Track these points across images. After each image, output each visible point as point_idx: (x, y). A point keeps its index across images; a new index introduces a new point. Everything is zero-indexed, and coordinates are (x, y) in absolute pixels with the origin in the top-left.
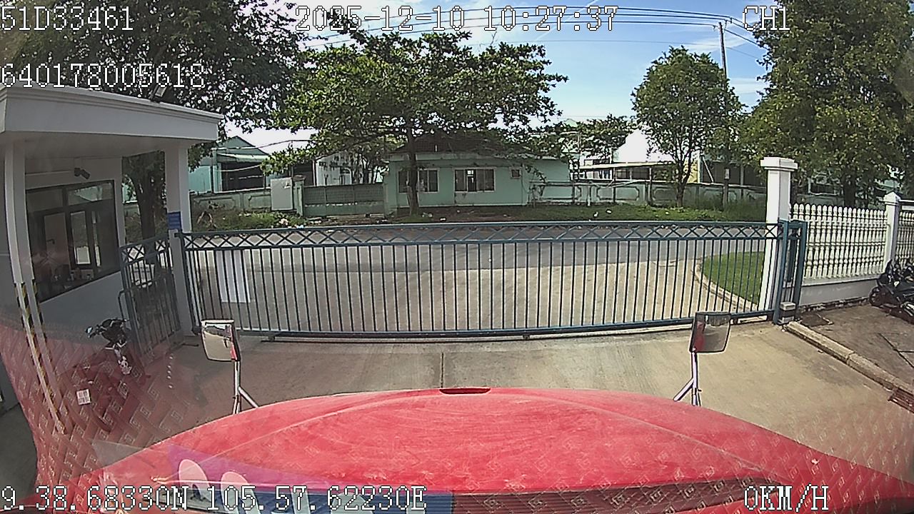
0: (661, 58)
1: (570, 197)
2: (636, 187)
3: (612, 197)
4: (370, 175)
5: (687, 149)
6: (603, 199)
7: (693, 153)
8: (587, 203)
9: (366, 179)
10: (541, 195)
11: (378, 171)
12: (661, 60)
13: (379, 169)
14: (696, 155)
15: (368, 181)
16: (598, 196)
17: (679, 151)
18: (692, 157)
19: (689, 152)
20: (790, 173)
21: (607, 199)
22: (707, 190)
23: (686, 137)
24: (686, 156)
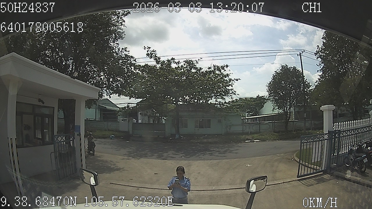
0: (278, 70)
1: (242, 130)
2: (268, 125)
4: (160, 120)
5: (289, 107)
6: (255, 130)
7: (291, 108)
8: (249, 132)
9: (158, 122)
10: (230, 129)
11: (163, 118)
12: (278, 71)
13: (164, 118)
14: (292, 109)
15: (159, 122)
16: (253, 129)
17: (285, 108)
18: (291, 110)
19: (290, 108)
20: (332, 111)
21: (257, 130)
22: (297, 123)
23: (288, 102)
24: (288, 110)
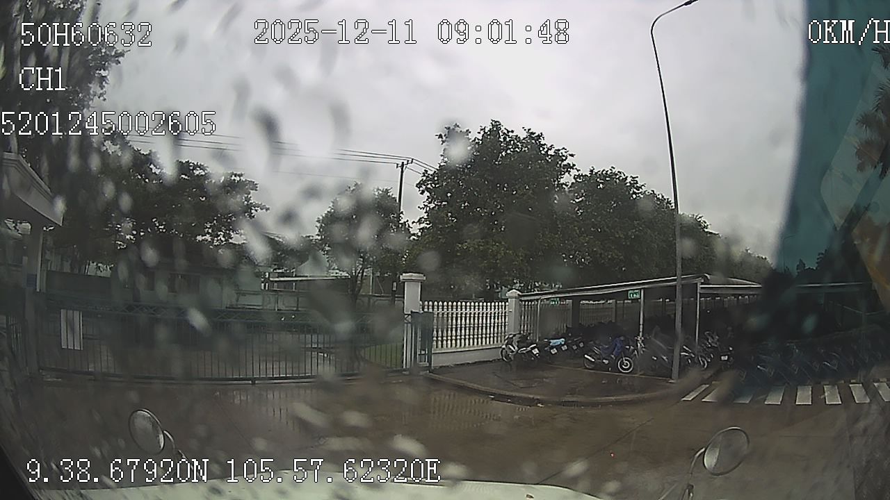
1: (260, 304)
3: (296, 305)
5: (360, 266)
7: (365, 270)
14: (368, 272)
16: (283, 304)
18: (365, 274)
19: (362, 269)
21: (291, 307)
22: (377, 300)
24: (359, 273)
